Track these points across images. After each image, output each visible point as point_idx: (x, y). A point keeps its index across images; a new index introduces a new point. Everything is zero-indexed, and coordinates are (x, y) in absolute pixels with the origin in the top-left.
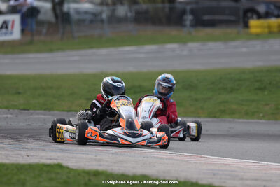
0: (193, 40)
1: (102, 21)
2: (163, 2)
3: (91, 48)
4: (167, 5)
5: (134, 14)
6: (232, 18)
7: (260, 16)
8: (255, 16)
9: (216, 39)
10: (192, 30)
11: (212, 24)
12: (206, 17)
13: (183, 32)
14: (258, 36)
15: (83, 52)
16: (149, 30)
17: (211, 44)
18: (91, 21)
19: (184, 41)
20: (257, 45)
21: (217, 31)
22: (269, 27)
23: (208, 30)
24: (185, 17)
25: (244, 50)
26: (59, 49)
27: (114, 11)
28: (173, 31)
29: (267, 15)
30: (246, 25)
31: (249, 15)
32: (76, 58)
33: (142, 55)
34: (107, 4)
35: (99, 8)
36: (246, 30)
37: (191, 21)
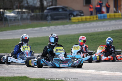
0: (52, 25)
1: (18, 20)
2: (39, 12)
3: (16, 29)
4: (41, 13)
5: (30, 17)
6: (64, 17)
7: (74, 16)
8: (72, 16)
9: (60, 25)
10: (51, 22)
11: (57, 19)
12: (55, 17)
13: (48, 23)
14: (74, 23)
15: (13, 31)
16: (35, 22)
17: (58, 26)
18: (14, 20)
19: (48, 26)
20: (75, 26)
21: (60, 22)
22: (78, 19)
23: (56, 21)
24: (48, 17)
25: (71, 28)
26: (4, 30)
27: (22, 16)
28: (44, 22)
29: (77, 15)
30: (70, 19)
31: (70, 15)
32: (11, 33)
33: (34, 31)
34: (20, 14)
35: (17, 16)
36: (70, 21)
37: (50, 18)
